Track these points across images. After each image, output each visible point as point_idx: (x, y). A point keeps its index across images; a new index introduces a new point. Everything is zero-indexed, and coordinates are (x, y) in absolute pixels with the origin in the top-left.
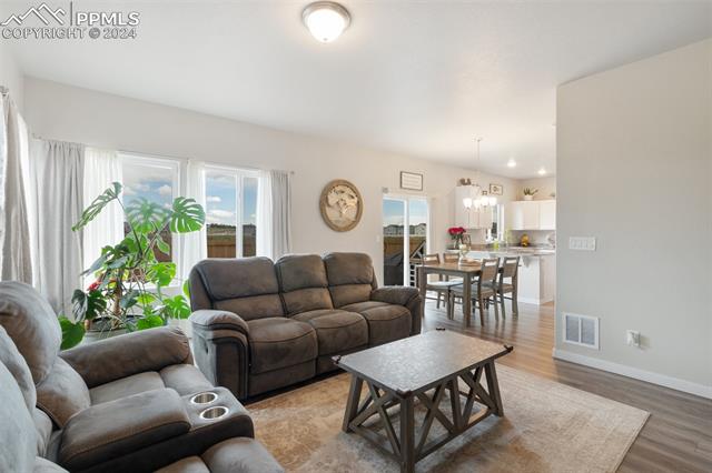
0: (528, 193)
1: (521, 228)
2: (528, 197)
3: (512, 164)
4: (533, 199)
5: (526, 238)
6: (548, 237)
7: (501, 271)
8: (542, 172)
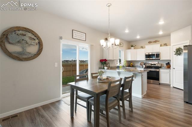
0: (132, 46)
1: (130, 60)
2: (133, 48)
3: (127, 31)
4: (134, 49)
5: (132, 64)
6: (140, 63)
7: (123, 86)
8: (138, 37)
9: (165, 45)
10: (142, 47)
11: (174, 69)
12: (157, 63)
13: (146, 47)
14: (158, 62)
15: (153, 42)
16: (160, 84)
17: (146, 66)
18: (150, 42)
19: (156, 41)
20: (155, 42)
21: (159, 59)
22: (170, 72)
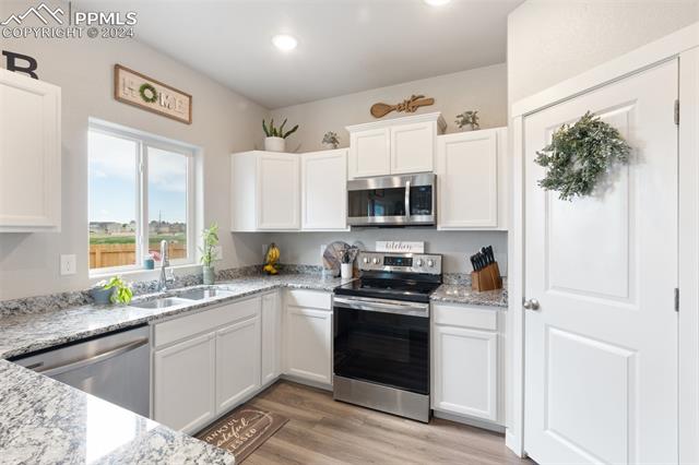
2: (275, 142)
5: (274, 252)
6: (323, 249)
9: (465, 122)
10: (333, 141)
11: (536, 307)
12: (418, 247)
13: (353, 136)
14: (426, 246)
15: (400, 108)
16: (433, 418)
17: (354, 270)
18: (380, 111)
19: (415, 98)
20: (412, 105)
21: (432, 226)
22: (500, 325)
